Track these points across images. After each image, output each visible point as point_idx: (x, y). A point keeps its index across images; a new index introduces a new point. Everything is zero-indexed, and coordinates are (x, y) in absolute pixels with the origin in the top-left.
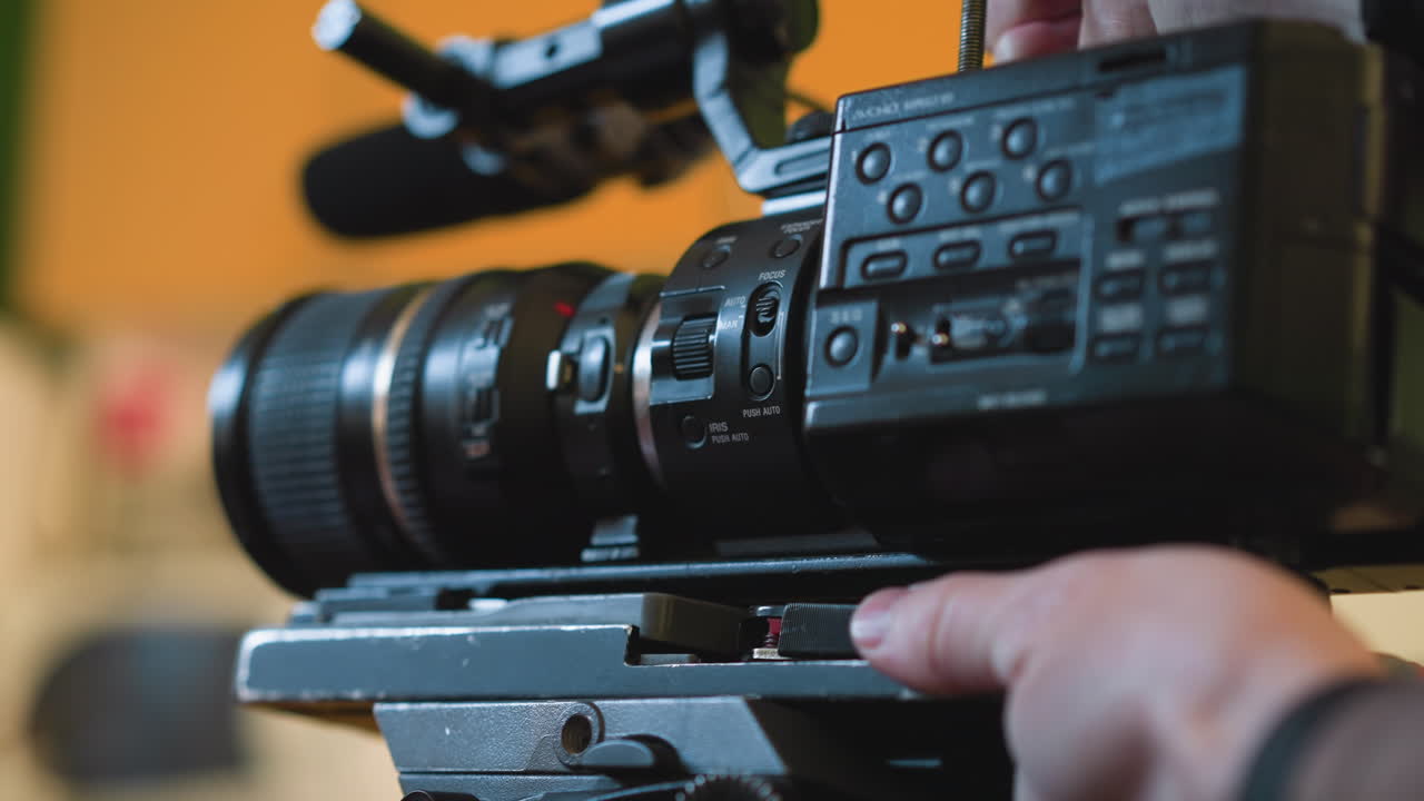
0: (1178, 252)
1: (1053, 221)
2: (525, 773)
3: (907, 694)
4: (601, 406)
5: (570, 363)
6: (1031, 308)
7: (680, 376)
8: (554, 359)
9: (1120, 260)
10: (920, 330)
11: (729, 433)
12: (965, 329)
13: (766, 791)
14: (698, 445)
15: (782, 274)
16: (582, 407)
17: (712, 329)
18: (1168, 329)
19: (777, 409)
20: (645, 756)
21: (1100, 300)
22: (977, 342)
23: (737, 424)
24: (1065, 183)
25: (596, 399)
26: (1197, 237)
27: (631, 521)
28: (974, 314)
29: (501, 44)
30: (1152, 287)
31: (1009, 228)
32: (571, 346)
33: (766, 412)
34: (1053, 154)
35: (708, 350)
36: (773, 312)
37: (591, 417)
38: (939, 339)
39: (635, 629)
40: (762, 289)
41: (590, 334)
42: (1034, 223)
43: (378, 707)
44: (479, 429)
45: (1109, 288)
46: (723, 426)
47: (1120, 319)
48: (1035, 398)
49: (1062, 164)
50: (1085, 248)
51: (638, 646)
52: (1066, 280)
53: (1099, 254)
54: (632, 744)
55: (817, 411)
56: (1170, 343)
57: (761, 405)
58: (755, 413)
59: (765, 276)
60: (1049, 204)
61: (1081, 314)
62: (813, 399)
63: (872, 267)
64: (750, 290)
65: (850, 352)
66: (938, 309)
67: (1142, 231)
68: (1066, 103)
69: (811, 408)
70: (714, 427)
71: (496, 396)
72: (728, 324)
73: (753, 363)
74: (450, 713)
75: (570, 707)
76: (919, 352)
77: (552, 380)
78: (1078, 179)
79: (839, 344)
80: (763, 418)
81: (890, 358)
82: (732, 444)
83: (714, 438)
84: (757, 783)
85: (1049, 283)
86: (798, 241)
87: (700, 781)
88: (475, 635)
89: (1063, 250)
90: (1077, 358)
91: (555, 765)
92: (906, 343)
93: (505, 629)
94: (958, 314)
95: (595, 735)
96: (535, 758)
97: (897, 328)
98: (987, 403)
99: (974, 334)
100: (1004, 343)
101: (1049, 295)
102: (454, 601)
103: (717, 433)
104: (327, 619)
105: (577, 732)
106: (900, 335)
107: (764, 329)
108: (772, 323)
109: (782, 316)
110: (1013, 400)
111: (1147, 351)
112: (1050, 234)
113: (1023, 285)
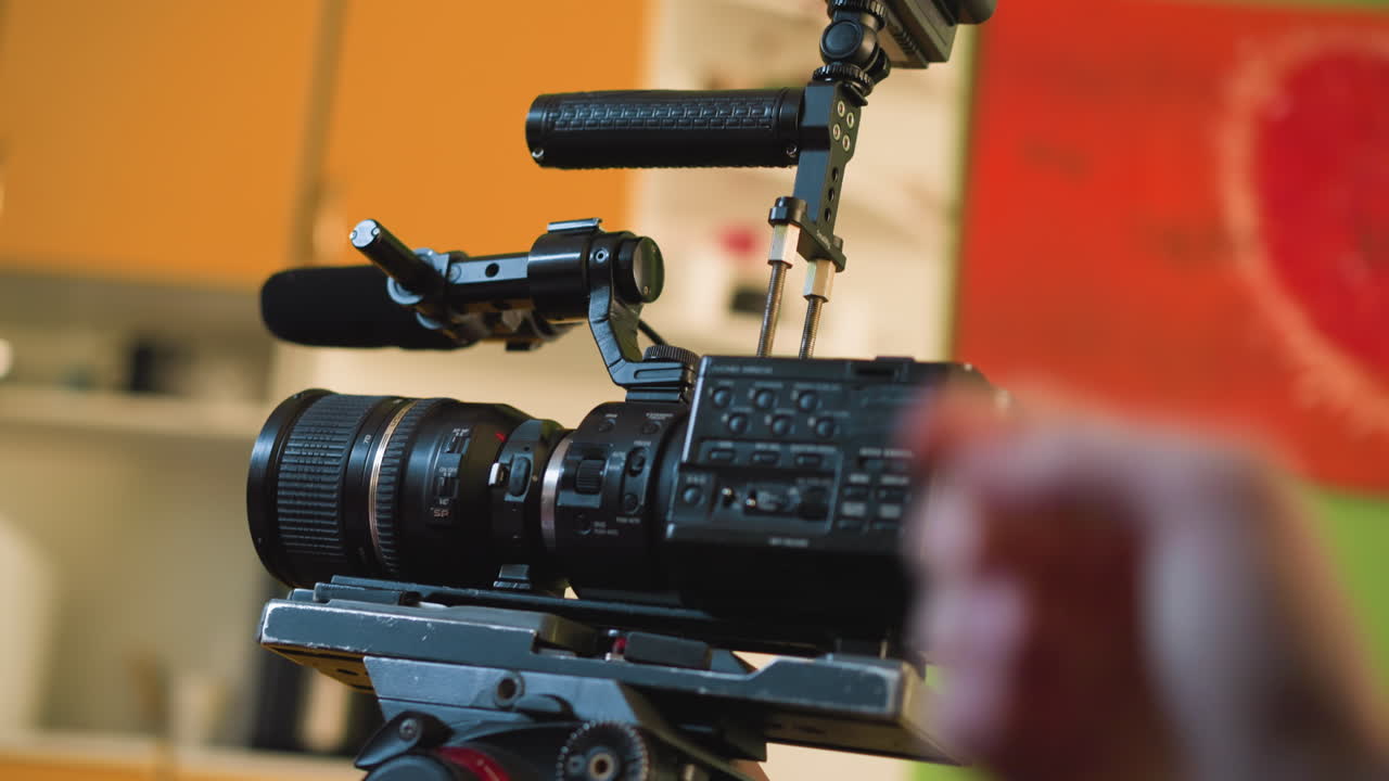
0: (888, 480)
1: (822, 449)
2: (472, 707)
3: (703, 690)
4: (521, 499)
5: (504, 470)
6: (803, 495)
7: (578, 491)
8: (496, 467)
9: (855, 478)
10: (738, 494)
11: (607, 528)
12: (764, 498)
13: (632, 733)
14: (587, 532)
15: (648, 444)
16: (509, 498)
17: (602, 468)
18: (878, 519)
19: (637, 521)
20: (556, 707)
21: (842, 498)
22: (771, 507)
23: (611, 524)
24: (830, 431)
25: (521, 494)
26: (900, 474)
27: (526, 568)
28: (772, 492)
29: (455, 258)
30: (872, 495)
31: (795, 448)
32: (505, 460)
33: (631, 521)
34: (826, 413)
35: (599, 480)
36: (642, 464)
37: (514, 504)
38: (751, 502)
39: (538, 634)
40: (637, 450)
41: (517, 455)
42: (811, 449)
43: (365, 658)
44: (443, 502)
45: (848, 491)
46: (603, 525)
47: (853, 509)
48: (802, 543)
49: (830, 420)
50: (838, 469)
51: (539, 643)
52: (826, 482)
53: (846, 472)
54: (548, 699)
55: (675, 531)
56: (878, 526)
57: (630, 516)
58: (623, 520)
59: (639, 443)
60: (818, 440)
61: (833, 502)
62: (672, 522)
63: (714, 455)
64: (629, 450)
65: (696, 499)
66: (750, 486)
67: (869, 465)
68: (836, 388)
69: (671, 528)
70: (597, 524)
71: (457, 482)
72: (614, 466)
73: (626, 491)
74: (418, 667)
75: (502, 673)
76: (737, 506)
77: (493, 479)
78: (837, 431)
79: (689, 495)
80: (628, 524)
81: (719, 507)
82: (607, 535)
83: (596, 531)
84: (627, 729)
85: (815, 482)
86: (657, 426)
87: (587, 727)
88: (433, 624)
89: (825, 465)
90: (827, 526)
91: (490, 704)
92: (729, 501)
93: (453, 622)
94: (762, 490)
95: (518, 691)
96: (477, 700)
97: (727, 492)
98: (775, 541)
99: (770, 502)
100: (788, 509)
101: (814, 489)
102: (410, 600)
103: (598, 528)
104: (323, 601)
105: (507, 688)
106: (726, 497)
107: (635, 474)
108: (639, 472)
109: (647, 468)
110: (789, 542)
111: (866, 528)
112: (819, 456)
113: (801, 481)
